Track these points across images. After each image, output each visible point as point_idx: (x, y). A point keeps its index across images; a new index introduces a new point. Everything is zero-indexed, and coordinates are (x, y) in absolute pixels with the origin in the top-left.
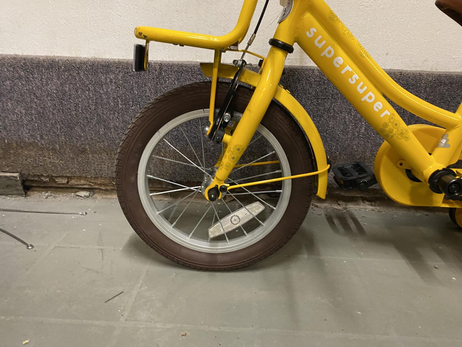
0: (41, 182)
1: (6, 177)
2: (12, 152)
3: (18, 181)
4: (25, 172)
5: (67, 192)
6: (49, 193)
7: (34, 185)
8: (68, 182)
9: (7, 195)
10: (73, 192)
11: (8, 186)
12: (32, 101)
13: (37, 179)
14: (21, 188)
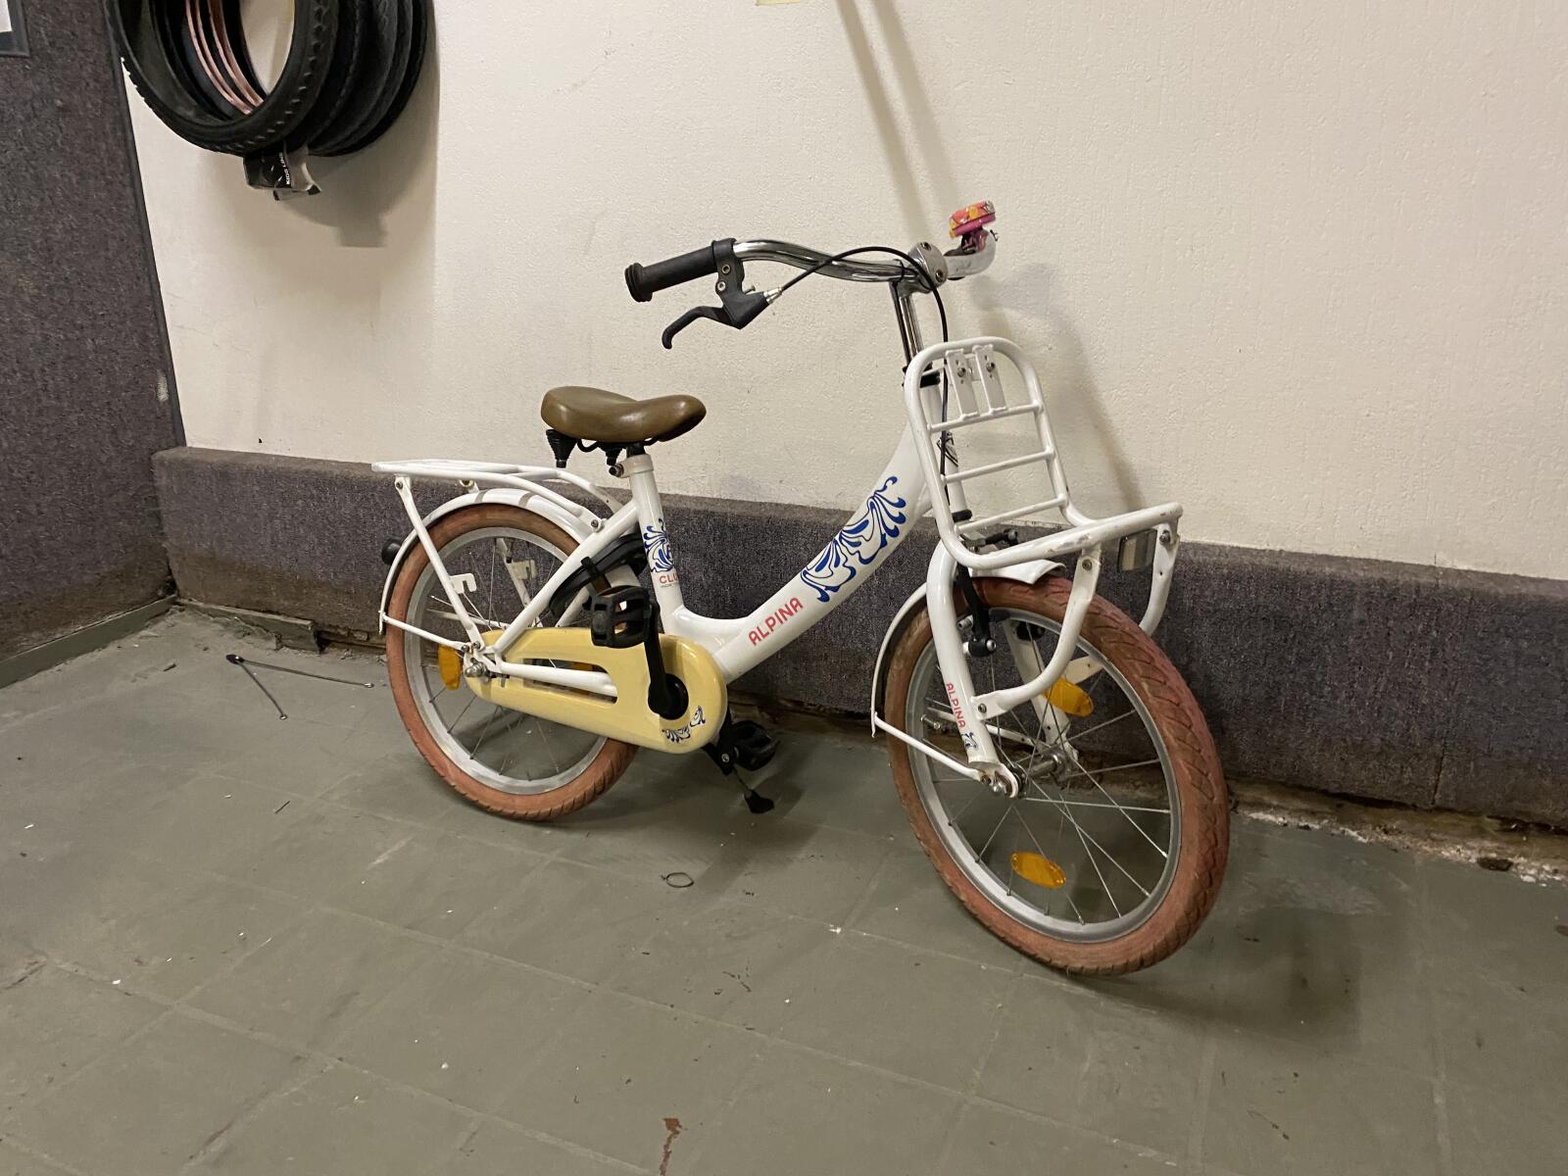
0: (339, 634)
1: (296, 624)
2: (305, 591)
3: (309, 632)
4: (319, 620)
5: (372, 652)
6: (349, 653)
7: (332, 639)
8: (368, 639)
9: (300, 649)
10: (376, 654)
11: (300, 637)
12: (325, 526)
13: (333, 631)
14: (313, 641)
